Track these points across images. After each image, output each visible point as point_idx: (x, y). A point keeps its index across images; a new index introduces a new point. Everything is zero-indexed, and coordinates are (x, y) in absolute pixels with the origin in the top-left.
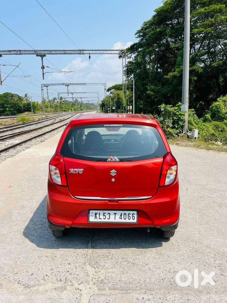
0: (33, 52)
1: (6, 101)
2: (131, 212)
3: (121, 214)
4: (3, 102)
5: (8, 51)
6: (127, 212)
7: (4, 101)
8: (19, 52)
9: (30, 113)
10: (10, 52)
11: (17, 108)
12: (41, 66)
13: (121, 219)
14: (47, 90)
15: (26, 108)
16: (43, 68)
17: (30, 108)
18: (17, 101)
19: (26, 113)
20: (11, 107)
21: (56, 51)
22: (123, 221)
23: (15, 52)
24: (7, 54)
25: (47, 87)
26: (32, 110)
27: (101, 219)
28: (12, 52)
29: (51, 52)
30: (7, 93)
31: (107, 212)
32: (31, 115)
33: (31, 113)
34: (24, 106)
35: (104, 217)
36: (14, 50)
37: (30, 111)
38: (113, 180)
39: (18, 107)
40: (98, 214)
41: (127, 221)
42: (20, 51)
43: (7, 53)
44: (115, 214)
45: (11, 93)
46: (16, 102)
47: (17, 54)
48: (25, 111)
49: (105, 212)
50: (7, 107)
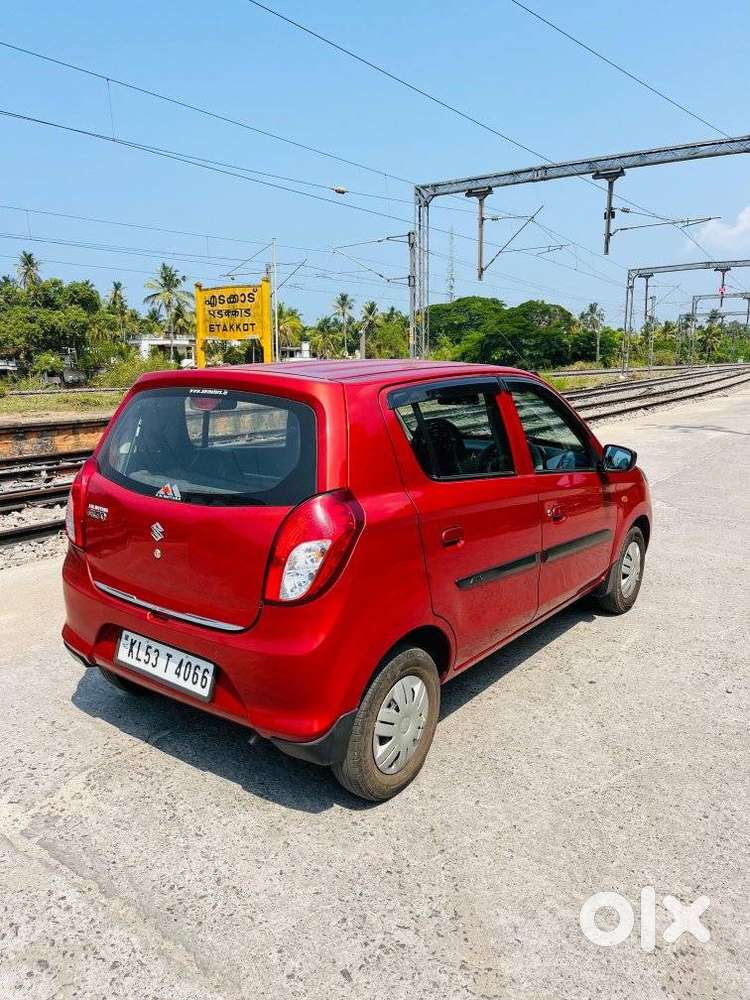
0: (585, 168)
1: (524, 328)
2: (204, 665)
3: (182, 661)
4: (517, 331)
5: (511, 174)
6: (195, 661)
7: (519, 327)
8: (544, 174)
9: (590, 364)
10: (515, 177)
11: (553, 350)
12: (604, 209)
13: (178, 674)
14: (647, 287)
15: (579, 349)
16: (610, 214)
17: (594, 349)
18: (558, 326)
19: (580, 364)
20: (537, 346)
21: (663, 153)
22: (180, 682)
23: (529, 176)
24: (507, 184)
25: (647, 277)
26: (599, 357)
27: (139, 660)
28: (523, 176)
29: (643, 159)
30: (531, 302)
31: (155, 645)
32: (593, 372)
33: (594, 367)
34: (575, 344)
35: (147, 657)
36: (527, 167)
37: (592, 358)
38: (158, 553)
39: (558, 346)
40: (137, 644)
41: (188, 685)
42: (545, 168)
43: (507, 179)
44: (169, 656)
45: (543, 302)
46: (553, 331)
47: (536, 181)
48: (576, 358)
49: (151, 643)
50: (525, 346)
